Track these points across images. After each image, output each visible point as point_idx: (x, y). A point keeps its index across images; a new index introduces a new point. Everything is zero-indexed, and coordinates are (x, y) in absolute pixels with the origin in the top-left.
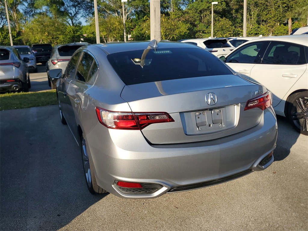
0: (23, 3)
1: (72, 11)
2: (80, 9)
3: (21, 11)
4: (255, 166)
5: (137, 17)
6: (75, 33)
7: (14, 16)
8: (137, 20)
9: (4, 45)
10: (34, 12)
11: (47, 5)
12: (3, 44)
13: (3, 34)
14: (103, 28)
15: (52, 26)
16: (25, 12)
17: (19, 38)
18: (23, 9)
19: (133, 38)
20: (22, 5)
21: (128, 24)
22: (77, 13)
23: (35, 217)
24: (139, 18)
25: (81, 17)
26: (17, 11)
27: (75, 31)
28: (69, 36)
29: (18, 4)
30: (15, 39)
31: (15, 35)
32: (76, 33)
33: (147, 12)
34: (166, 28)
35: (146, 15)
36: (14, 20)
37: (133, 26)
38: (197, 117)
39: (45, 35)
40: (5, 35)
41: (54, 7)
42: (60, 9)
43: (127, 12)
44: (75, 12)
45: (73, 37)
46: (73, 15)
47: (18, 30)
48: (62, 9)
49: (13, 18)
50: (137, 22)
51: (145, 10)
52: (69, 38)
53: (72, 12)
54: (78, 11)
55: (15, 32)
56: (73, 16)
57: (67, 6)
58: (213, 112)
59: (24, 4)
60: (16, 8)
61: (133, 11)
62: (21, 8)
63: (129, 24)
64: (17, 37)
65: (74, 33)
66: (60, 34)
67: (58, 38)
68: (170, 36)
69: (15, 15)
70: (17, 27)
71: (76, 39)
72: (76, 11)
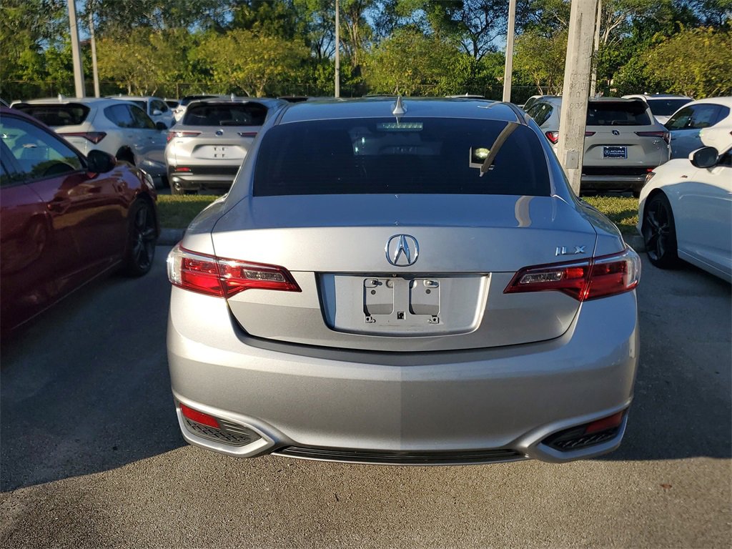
0: (375, 4)
1: (479, 20)
2: (498, 17)
3: (370, 22)
4: (526, 444)
5: (636, 36)
6: (475, 73)
7: (352, 33)
8: (634, 43)
9: (325, 96)
10: (396, 23)
11: (424, 8)
12: (324, 92)
13: (326, 72)
14: (540, 60)
15: (425, 54)
16: (378, 25)
17: (355, 81)
18: (374, 18)
19: (617, 88)
20: (374, 8)
21: (609, 53)
22: (489, 26)
23: (77, 441)
24: (640, 37)
25: (499, 34)
26: (361, 22)
27: (476, 68)
28: (462, 79)
29: (364, 6)
30: (348, 83)
31: (349, 74)
32: (479, 73)
33: (666, 21)
34: (712, 65)
35: (661, 30)
36: (351, 40)
37: (622, 58)
38: (369, 291)
39: (406, 75)
40: (330, 74)
41: (437, 12)
42: (450, 16)
43: (612, 23)
44: (485, 23)
45: (470, 82)
46: (479, 30)
47: (355, 63)
48: (457, 16)
49: (349, 36)
50: (634, 47)
51: (661, 18)
52: (461, 84)
53: (478, 22)
54: (491, 21)
55: (350, 67)
56: (479, 33)
57: (470, 9)
58: (415, 284)
59: (377, 7)
60: (358, 15)
61: (629, 19)
62: (369, 15)
63: (612, 52)
64: (352, 78)
65: (473, 72)
66: (440, 75)
67: (437, 83)
68: (719, 85)
69: (356, 30)
70: (355, 56)
71: (476, 86)
72: (487, 21)
